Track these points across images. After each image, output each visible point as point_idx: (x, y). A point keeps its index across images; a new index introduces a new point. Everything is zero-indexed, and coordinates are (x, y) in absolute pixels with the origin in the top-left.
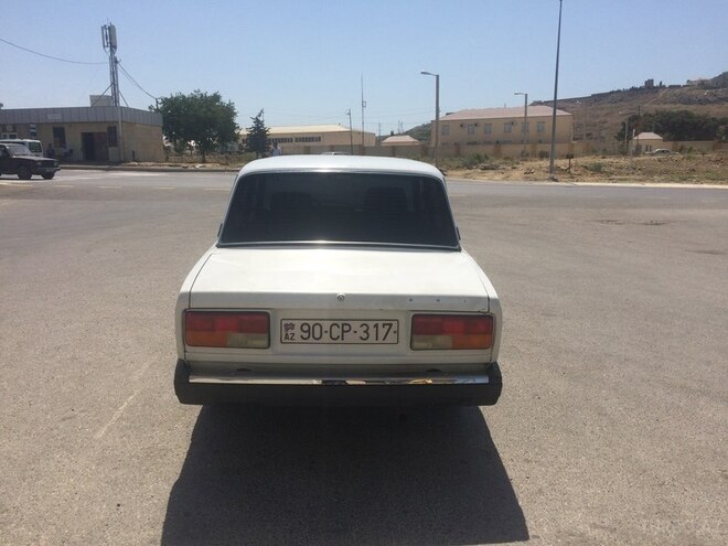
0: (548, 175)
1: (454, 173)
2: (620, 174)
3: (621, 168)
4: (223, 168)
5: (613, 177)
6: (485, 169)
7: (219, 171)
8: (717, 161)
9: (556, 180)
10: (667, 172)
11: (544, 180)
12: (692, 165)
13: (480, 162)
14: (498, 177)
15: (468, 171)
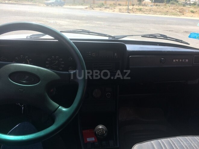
0: (126, 11)
1: (96, 9)
2: (147, 12)
3: (147, 10)
4: (16, 3)
5: (145, 13)
6: (106, 8)
7: (14, 4)
8: (173, 9)
9: (129, 13)
10: (160, 12)
11: (125, 12)
12: (167, 10)
13: (103, 6)
14: (111, 11)
15: (100, 8)
